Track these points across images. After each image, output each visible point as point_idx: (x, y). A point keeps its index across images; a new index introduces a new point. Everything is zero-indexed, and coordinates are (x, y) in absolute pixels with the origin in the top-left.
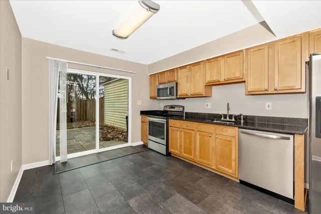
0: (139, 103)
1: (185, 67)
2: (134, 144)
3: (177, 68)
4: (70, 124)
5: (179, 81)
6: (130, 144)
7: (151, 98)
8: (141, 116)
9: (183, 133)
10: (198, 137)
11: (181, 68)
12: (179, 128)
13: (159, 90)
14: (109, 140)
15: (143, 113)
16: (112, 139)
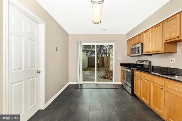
0: (120, 58)
1: (148, 30)
2: (116, 83)
3: (143, 32)
4: (98, 68)
5: (144, 42)
6: (113, 82)
7: (128, 55)
8: (121, 67)
9: (142, 81)
10: (152, 87)
11: (145, 31)
12: (140, 77)
13: (131, 49)
14: (105, 78)
15: (122, 65)
16: (107, 78)
